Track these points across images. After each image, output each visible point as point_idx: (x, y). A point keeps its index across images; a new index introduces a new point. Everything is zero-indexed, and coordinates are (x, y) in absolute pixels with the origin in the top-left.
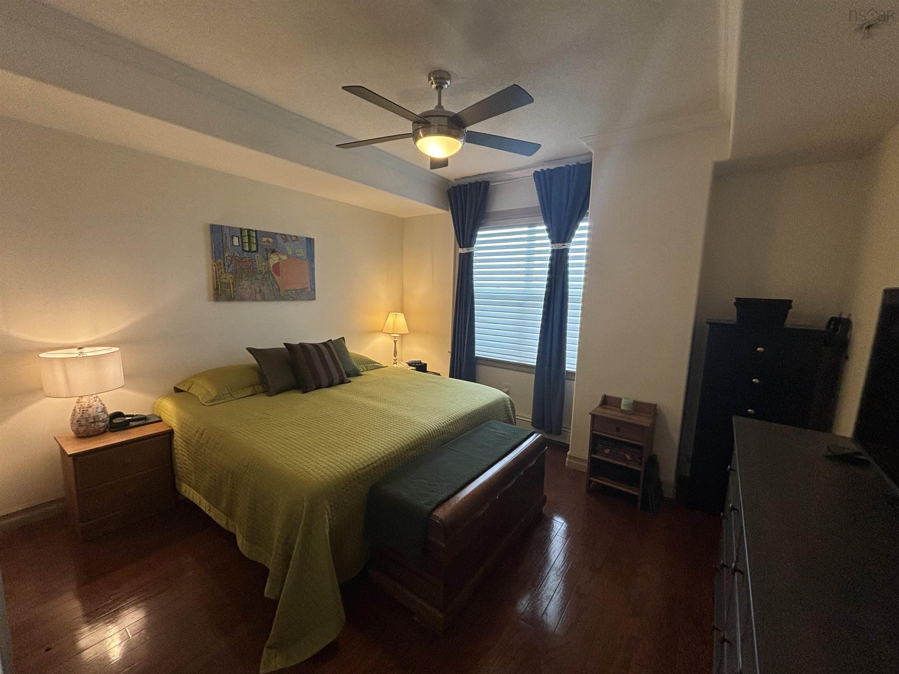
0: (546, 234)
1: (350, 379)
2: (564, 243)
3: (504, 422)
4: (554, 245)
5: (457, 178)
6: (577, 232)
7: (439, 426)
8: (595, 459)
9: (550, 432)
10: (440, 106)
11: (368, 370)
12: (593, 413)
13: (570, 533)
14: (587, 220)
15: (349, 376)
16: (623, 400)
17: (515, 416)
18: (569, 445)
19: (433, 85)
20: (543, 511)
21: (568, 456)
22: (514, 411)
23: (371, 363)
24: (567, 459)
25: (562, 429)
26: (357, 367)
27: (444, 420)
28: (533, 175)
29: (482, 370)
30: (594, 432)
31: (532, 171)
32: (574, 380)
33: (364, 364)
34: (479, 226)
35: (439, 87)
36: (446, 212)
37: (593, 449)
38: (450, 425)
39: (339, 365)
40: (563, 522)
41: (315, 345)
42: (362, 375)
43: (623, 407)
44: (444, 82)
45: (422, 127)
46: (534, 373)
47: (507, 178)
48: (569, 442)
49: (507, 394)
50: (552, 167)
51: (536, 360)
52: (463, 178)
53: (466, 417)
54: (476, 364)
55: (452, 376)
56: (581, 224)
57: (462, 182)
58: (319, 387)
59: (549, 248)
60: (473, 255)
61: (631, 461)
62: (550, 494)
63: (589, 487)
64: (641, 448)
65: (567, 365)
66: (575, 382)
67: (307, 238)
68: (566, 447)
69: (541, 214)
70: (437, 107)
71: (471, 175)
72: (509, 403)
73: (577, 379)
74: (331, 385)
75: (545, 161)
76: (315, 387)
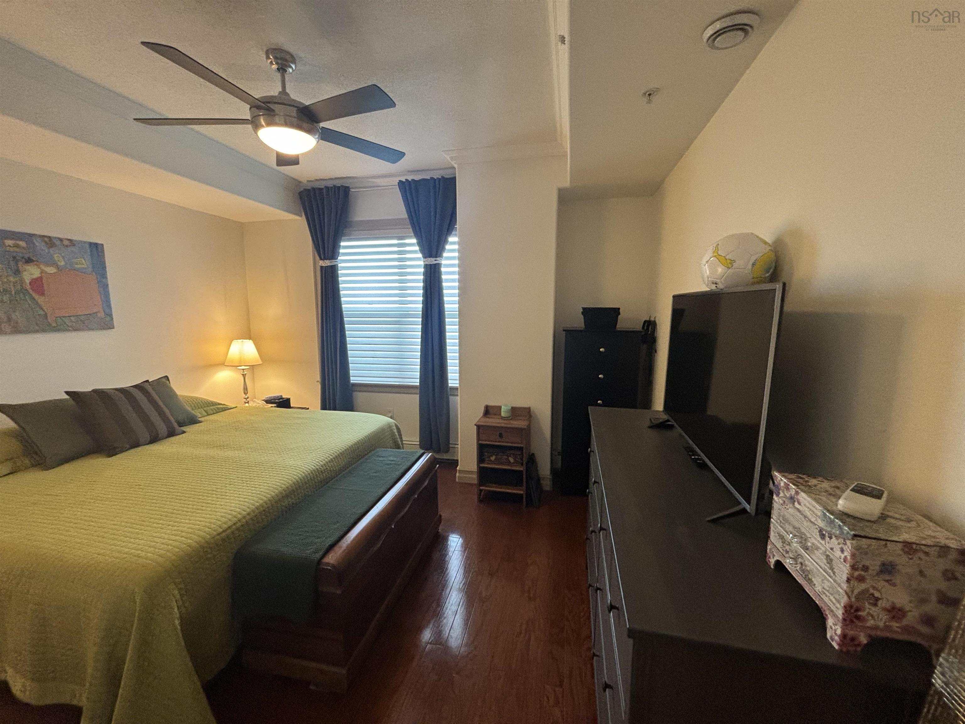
0: (417, 248)
1: (183, 429)
2: (436, 257)
3: (391, 448)
4: (427, 259)
5: (309, 180)
6: (448, 247)
7: (317, 465)
8: (483, 467)
9: (438, 451)
10: (284, 91)
11: (208, 415)
12: (478, 424)
13: (466, 546)
14: (456, 235)
15: (181, 424)
16: (503, 407)
17: (402, 441)
18: (458, 460)
19: (274, 66)
20: (440, 531)
21: (458, 471)
22: (400, 435)
23: (213, 406)
24: (457, 474)
25: (451, 446)
26: (193, 412)
27: (322, 458)
28: (397, 184)
29: (360, 397)
30: (480, 442)
31: (396, 180)
32: (457, 395)
33: (202, 407)
34: (342, 236)
35: (282, 69)
36: (300, 218)
37: (481, 459)
38: (330, 462)
39: (164, 413)
40: (459, 537)
41: (122, 391)
42: (200, 422)
43: (503, 414)
44: (287, 64)
45: (262, 115)
46: (416, 394)
47: (370, 185)
48: (458, 457)
49: (391, 418)
50: (417, 177)
51: (419, 380)
52: (317, 180)
53: (348, 450)
54: (353, 391)
55: (324, 407)
56: (451, 239)
57: (317, 185)
58: (136, 445)
59: (422, 263)
60: (338, 269)
61: (514, 463)
62: (444, 513)
63: (480, 497)
64: (521, 449)
65: (450, 381)
66: (459, 398)
67: (91, 244)
68: (455, 463)
69: (410, 226)
70: (280, 93)
71: (328, 178)
72: (395, 427)
73: (460, 394)
74: (155, 439)
75: (409, 171)
76: (128, 446)
